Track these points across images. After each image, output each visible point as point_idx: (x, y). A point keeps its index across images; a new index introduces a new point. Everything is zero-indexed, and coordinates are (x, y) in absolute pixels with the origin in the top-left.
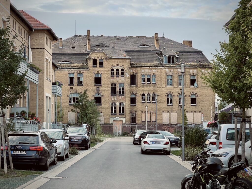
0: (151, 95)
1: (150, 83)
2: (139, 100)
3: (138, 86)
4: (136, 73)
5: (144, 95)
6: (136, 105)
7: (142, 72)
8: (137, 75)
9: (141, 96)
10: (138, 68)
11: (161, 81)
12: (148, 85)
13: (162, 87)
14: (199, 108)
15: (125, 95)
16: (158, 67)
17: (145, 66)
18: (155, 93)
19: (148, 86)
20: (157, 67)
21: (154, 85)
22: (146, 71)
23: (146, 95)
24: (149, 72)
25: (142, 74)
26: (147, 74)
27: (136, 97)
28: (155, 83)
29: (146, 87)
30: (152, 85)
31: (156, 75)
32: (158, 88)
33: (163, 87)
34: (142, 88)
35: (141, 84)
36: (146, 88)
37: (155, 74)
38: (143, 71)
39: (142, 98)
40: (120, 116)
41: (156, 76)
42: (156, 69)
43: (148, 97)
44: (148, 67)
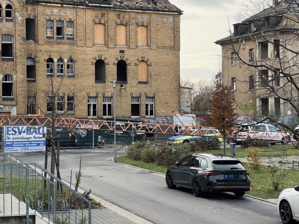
0: (66, 60)
1: (63, 38)
2: (41, 69)
3: (40, 42)
4: (35, 17)
5: (50, 60)
6: (35, 81)
7: (48, 15)
8: (36, 19)
9: (46, 63)
10: (38, 6)
11: (84, 34)
12: (58, 41)
13: (86, 47)
14: (153, 88)
15: (15, 60)
16: (79, 7)
17: (54, 3)
18: (73, 58)
19: (58, 43)
20: (76, 6)
21: (70, 41)
22: (55, 13)
23: (55, 60)
24: (61, 16)
25: (47, 18)
26: (58, 19)
27: (36, 64)
28: (73, 39)
29: (55, 46)
30: (67, 41)
31: (75, 22)
32: (79, 48)
33: (88, 47)
34: (47, 47)
35: (45, 38)
36: (56, 48)
37: (73, 20)
38: (48, 11)
39: (48, 66)
40: (6, 103)
41: (75, 25)
42: (75, 11)
43: (59, 65)
44: (60, 5)
